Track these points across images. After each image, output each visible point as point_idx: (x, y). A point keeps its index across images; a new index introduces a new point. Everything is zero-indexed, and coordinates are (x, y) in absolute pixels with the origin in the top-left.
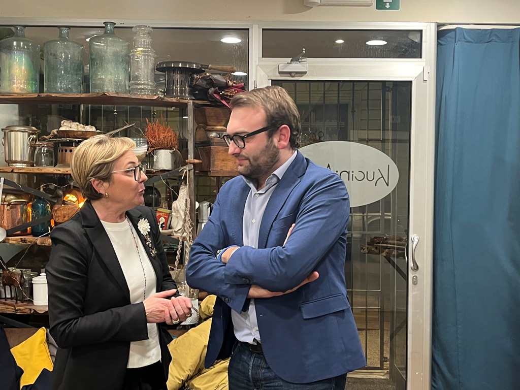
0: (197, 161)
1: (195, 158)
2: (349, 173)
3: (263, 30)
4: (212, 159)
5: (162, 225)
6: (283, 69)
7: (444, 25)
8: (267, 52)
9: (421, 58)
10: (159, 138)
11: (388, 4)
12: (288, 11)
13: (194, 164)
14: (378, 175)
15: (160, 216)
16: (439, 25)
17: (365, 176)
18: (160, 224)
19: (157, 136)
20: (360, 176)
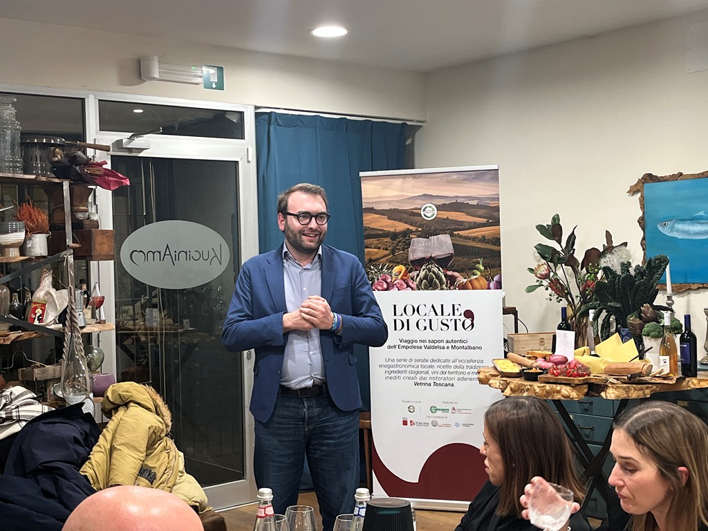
0: (77, 245)
1: (73, 243)
2: (186, 253)
3: (99, 100)
4: (93, 243)
5: (38, 317)
6: (128, 144)
7: (259, 108)
8: (105, 126)
9: (243, 138)
10: (37, 220)
11: (214, 84)
12: (124, 82)
13: (74, 249)
14: (212, 255)
15: (36, 308)
16: (256, 108)
17: (201, 255)
18: (37, 315)
19: (35, 220)
20: (196, 256)
